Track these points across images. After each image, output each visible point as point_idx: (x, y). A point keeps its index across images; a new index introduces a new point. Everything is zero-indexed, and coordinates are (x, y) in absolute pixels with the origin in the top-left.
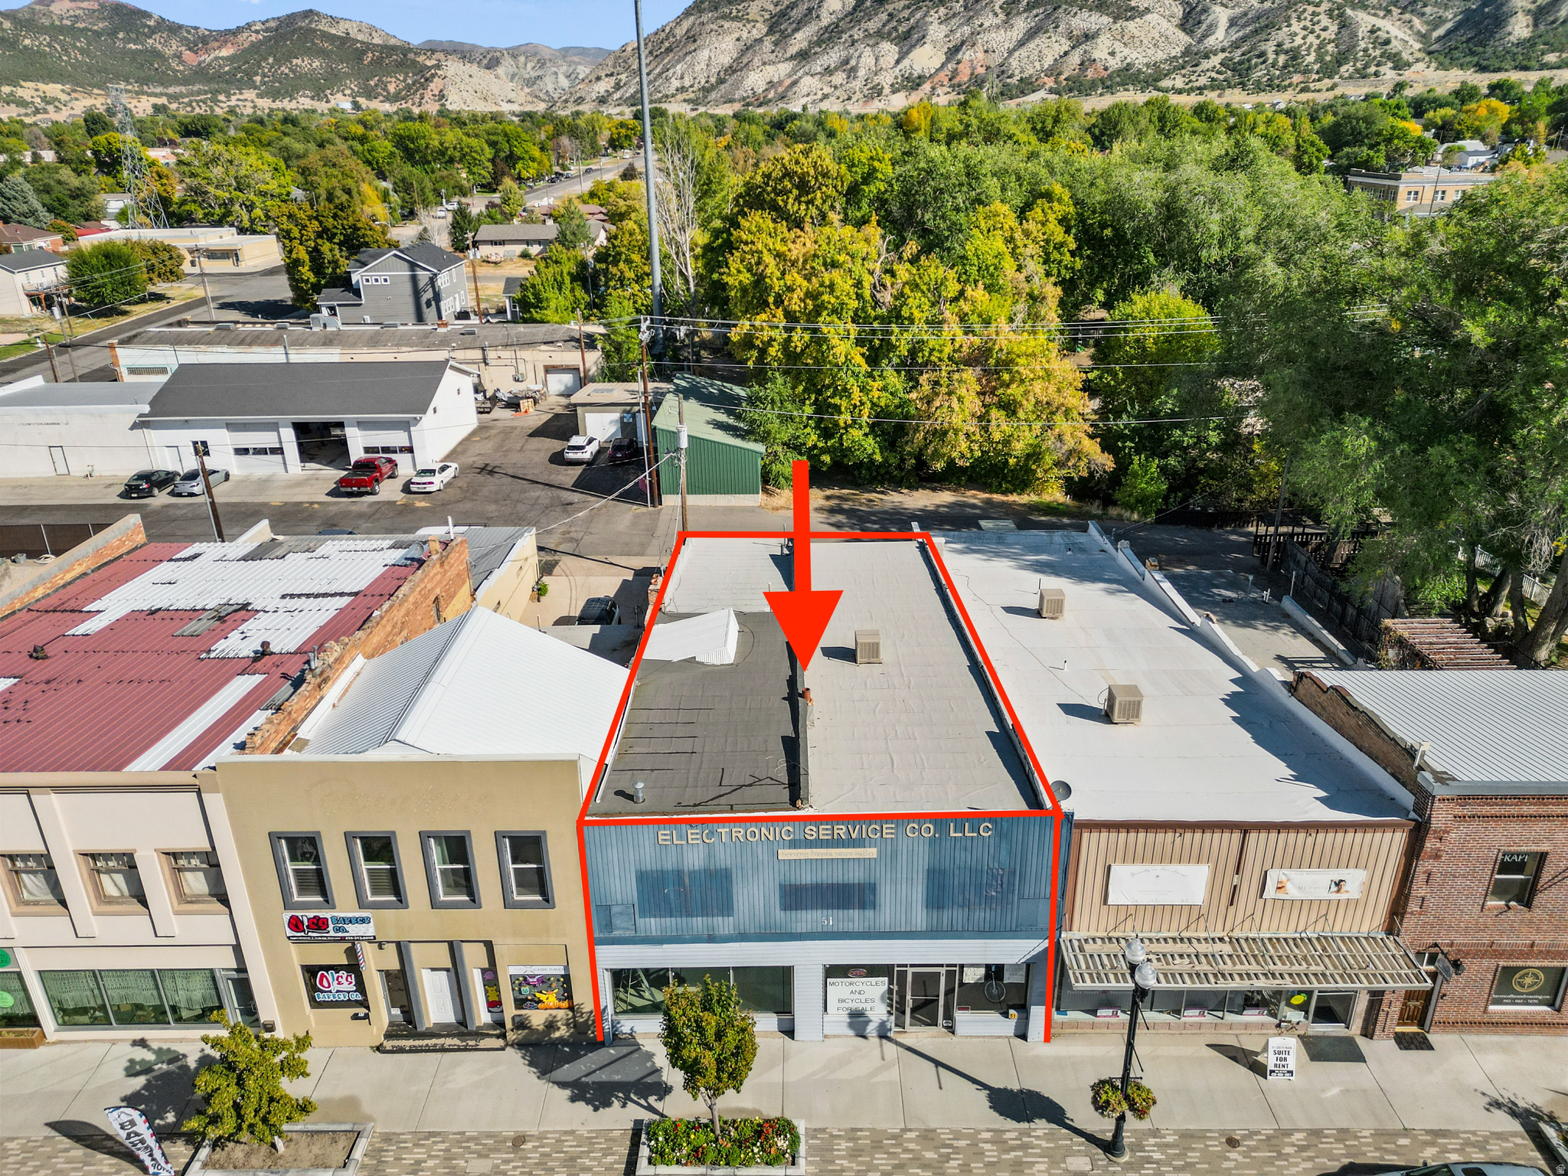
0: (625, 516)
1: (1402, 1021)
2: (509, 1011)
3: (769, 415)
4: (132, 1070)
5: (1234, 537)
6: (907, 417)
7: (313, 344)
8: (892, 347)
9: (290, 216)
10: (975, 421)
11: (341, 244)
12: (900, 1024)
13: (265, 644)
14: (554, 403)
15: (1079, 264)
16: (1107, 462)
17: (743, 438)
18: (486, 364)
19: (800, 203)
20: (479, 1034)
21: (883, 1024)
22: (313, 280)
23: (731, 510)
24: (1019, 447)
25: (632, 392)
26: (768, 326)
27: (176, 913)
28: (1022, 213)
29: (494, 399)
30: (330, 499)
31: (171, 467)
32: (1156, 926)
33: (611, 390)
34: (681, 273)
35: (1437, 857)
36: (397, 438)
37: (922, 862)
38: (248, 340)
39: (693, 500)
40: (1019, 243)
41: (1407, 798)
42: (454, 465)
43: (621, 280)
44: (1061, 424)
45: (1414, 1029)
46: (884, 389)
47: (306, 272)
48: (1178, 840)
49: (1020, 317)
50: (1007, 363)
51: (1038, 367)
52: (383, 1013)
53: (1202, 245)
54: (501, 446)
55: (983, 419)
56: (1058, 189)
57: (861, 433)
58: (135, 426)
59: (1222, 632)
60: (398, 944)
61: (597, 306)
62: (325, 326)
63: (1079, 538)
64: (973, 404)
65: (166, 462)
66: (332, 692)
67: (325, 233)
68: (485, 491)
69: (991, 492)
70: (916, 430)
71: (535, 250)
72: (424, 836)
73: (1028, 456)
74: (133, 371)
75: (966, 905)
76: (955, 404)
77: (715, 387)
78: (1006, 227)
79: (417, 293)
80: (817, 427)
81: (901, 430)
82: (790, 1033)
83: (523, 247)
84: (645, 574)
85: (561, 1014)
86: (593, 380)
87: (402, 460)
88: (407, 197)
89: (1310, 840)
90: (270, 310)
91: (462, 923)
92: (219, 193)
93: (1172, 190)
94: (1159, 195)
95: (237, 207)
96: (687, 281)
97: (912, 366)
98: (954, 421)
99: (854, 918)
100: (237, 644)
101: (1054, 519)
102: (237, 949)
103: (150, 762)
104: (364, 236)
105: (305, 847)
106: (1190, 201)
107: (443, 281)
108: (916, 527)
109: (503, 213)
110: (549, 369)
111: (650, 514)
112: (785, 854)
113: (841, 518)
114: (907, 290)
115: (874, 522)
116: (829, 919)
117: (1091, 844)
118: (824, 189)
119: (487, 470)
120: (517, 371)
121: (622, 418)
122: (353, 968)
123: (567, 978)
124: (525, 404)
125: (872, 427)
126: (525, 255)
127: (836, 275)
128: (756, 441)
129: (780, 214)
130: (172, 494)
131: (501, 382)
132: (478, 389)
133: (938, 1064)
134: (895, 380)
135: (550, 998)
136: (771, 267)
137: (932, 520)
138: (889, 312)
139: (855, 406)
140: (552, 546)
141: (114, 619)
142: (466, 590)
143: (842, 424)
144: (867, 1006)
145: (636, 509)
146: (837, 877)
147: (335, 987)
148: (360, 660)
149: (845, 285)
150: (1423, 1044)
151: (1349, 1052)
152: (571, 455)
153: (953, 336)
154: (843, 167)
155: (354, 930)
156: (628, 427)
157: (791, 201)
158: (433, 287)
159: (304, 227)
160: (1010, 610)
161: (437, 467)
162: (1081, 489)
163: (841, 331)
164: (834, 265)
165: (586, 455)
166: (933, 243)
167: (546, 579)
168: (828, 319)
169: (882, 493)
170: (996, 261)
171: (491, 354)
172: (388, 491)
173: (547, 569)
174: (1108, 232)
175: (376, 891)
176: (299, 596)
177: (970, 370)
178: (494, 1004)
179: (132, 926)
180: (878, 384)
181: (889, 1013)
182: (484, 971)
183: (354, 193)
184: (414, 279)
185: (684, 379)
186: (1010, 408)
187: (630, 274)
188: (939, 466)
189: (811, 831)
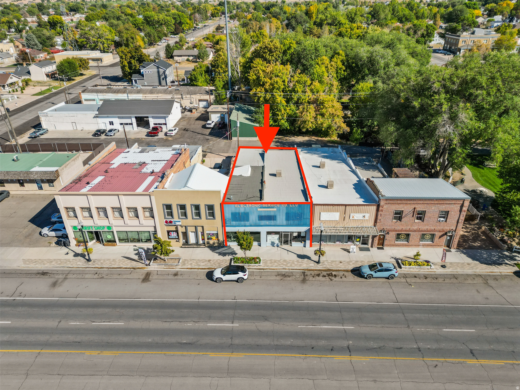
0: (222, 142)
1: (378, 244)
2: (206, 240)
3: (261, 117)
4: (135, 250)
5: (377, 150)
6: (296, 117)
7: (135, 93)
8: (292, 99)
9: (122, 52)
10: (314, 118)
11: (137, 60)
12: (281, 244)
13: (153, 170)
14: (201, 110)
15: (346, 73)
16: (348, 129)
17: (253, 122)
18: (183, 99)
19: (270, 56)
20: (200, 245)
21: (278, 244)
22: (129, 71)
23: (250, 141)
24: (325, 125)
25: (224, 108)
26: (260, 92)
27: (144, 220)
28: (331, 58)
29: (185, 109)
30: (146, 137)
31: (105, 128)
32: (330, 225)
33: (218, 108)
34: (236, 71)
35: (382, 211)
36: (162, 121)
37: (285, 211)
38: (116, 91)
39: (241, 139)
40: (329, 68)
41: (377, 199)
42: (177, 128)
43: (219, 73)
44: (337, 119)
45: (382, 246)
46: (290, 109)
47: (127, 69)
48: (333, 208)
49: (326, 91)
50: (322, 103)
51: (330, 105)
52: (182, 241)
53: (379, 69)
54: (188, 123)
55: (316, 118)
56: (341, 52)
57: (284, 121)
58: (94, 117)
59: (358, 171)
60: (185, 226)
61: (212, 81)
62: (137, 87)
63: (336, 149)
64: (313, 114)
65: (102, 127)
66: (169, 179)
67: (132, 57)
68: (186, 136)
69: (318, 137)
70: (298, 121)
71: (191, 58)
72: (191, 205)
73: (328, 128)
74: (86, 100)
75: (293, 220)
76: (308, 114)
77: (246, 107)
78: (326, 63)
79: (159, 76)
80: (273, 120)
81: (295, 121)
82: (260, 246)
83: (188, 57)
84: (229, 158)
85: (216, 241)
86: (212, 104)
87: (164, 127)
88: (149, 39)
89: (358, 208)
90: (115, 79)
91: (198, 222)
92: (94, 39)
93: (372, 53)
94: (368, 55)
95: (99, 44)
96: (238, 73)
97: (298, 103)
98: (308, 118)
99: (272, 222)
100: (145, 170)
101: (333, 145)
102: (155, 227)
103: (140, 190)
104: (144, 58)
105: (169, 207)
106: (376, 57)
107: (167, 72)
108: (295, 146)
109: (180, 45)
110: (200, 100)
111: (229, 142)
112: (259, 209)
113: (278, 144)
114: (296, 84)
115: (287, 145)
116: (267, 222)
117: (317, 208)
118: (276, 52)
119: (186, 130)
120: (191, 101)
121: (221, 116)
122: (177, 231)
123: (217, 234)
124: (194, 111)
125: (287, 119)
126: (188, 60)
127: (278, 79)
128: (257, 123)
129: (265, 59)
130: (106, 135)
131: (187, 104)
132: (181, 106)
133: (288, 251)
134: (293, 107)
135: (214, 238)
136: (262, 74)
137: (300, 145)
138: (292, 89)
139: (283, 114)
140: (205, 151)
141: (118, 165)
142: (189, 160)
143: (279, 119)
144: (275, 240)
145: (225, 141)
146: (269, 214)
147: (173, 235)
148: (172, 174)
149: (280, 82)
150: (382, 249)
151: (368, 250)
152: (208, 126)
153: (309, 95)
154: (282, 45)
155: (177, 223)
156: (222, 118)
157: (267, 55)
158: (165, 74)
159: (126, 55)
160: (313, 166)
161: (173, 129)
162: (342, 136)
163: (279, 95)
164: (278, 76)
165: (212, 126)
166: (305, 70)
167: (204, 158)
168: (276, 91)
169: (290, 137)
170: (322, 74)
171: (184, 96)
172: (161, 135)
173: (204, 156)
174: (354, 65)
175: (182, 216)
176: (155, 161)
177: (312, 105)
178: (203, 239)
179: (135, 222)
180: (289, 108)
181: (279, 242)
182: (201, 233)
183: (134, 39)
184: (158, 72)
185: (237, 105)
186: (323, 115)
187: (222, 71)
188: (304, 130)
189: (264, 205)
